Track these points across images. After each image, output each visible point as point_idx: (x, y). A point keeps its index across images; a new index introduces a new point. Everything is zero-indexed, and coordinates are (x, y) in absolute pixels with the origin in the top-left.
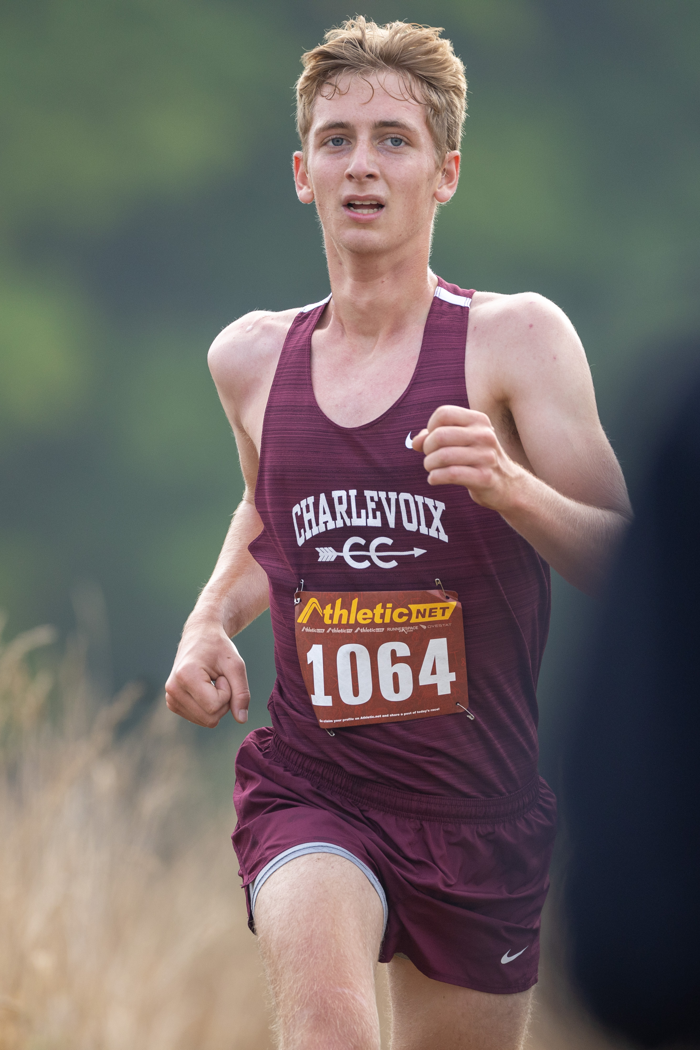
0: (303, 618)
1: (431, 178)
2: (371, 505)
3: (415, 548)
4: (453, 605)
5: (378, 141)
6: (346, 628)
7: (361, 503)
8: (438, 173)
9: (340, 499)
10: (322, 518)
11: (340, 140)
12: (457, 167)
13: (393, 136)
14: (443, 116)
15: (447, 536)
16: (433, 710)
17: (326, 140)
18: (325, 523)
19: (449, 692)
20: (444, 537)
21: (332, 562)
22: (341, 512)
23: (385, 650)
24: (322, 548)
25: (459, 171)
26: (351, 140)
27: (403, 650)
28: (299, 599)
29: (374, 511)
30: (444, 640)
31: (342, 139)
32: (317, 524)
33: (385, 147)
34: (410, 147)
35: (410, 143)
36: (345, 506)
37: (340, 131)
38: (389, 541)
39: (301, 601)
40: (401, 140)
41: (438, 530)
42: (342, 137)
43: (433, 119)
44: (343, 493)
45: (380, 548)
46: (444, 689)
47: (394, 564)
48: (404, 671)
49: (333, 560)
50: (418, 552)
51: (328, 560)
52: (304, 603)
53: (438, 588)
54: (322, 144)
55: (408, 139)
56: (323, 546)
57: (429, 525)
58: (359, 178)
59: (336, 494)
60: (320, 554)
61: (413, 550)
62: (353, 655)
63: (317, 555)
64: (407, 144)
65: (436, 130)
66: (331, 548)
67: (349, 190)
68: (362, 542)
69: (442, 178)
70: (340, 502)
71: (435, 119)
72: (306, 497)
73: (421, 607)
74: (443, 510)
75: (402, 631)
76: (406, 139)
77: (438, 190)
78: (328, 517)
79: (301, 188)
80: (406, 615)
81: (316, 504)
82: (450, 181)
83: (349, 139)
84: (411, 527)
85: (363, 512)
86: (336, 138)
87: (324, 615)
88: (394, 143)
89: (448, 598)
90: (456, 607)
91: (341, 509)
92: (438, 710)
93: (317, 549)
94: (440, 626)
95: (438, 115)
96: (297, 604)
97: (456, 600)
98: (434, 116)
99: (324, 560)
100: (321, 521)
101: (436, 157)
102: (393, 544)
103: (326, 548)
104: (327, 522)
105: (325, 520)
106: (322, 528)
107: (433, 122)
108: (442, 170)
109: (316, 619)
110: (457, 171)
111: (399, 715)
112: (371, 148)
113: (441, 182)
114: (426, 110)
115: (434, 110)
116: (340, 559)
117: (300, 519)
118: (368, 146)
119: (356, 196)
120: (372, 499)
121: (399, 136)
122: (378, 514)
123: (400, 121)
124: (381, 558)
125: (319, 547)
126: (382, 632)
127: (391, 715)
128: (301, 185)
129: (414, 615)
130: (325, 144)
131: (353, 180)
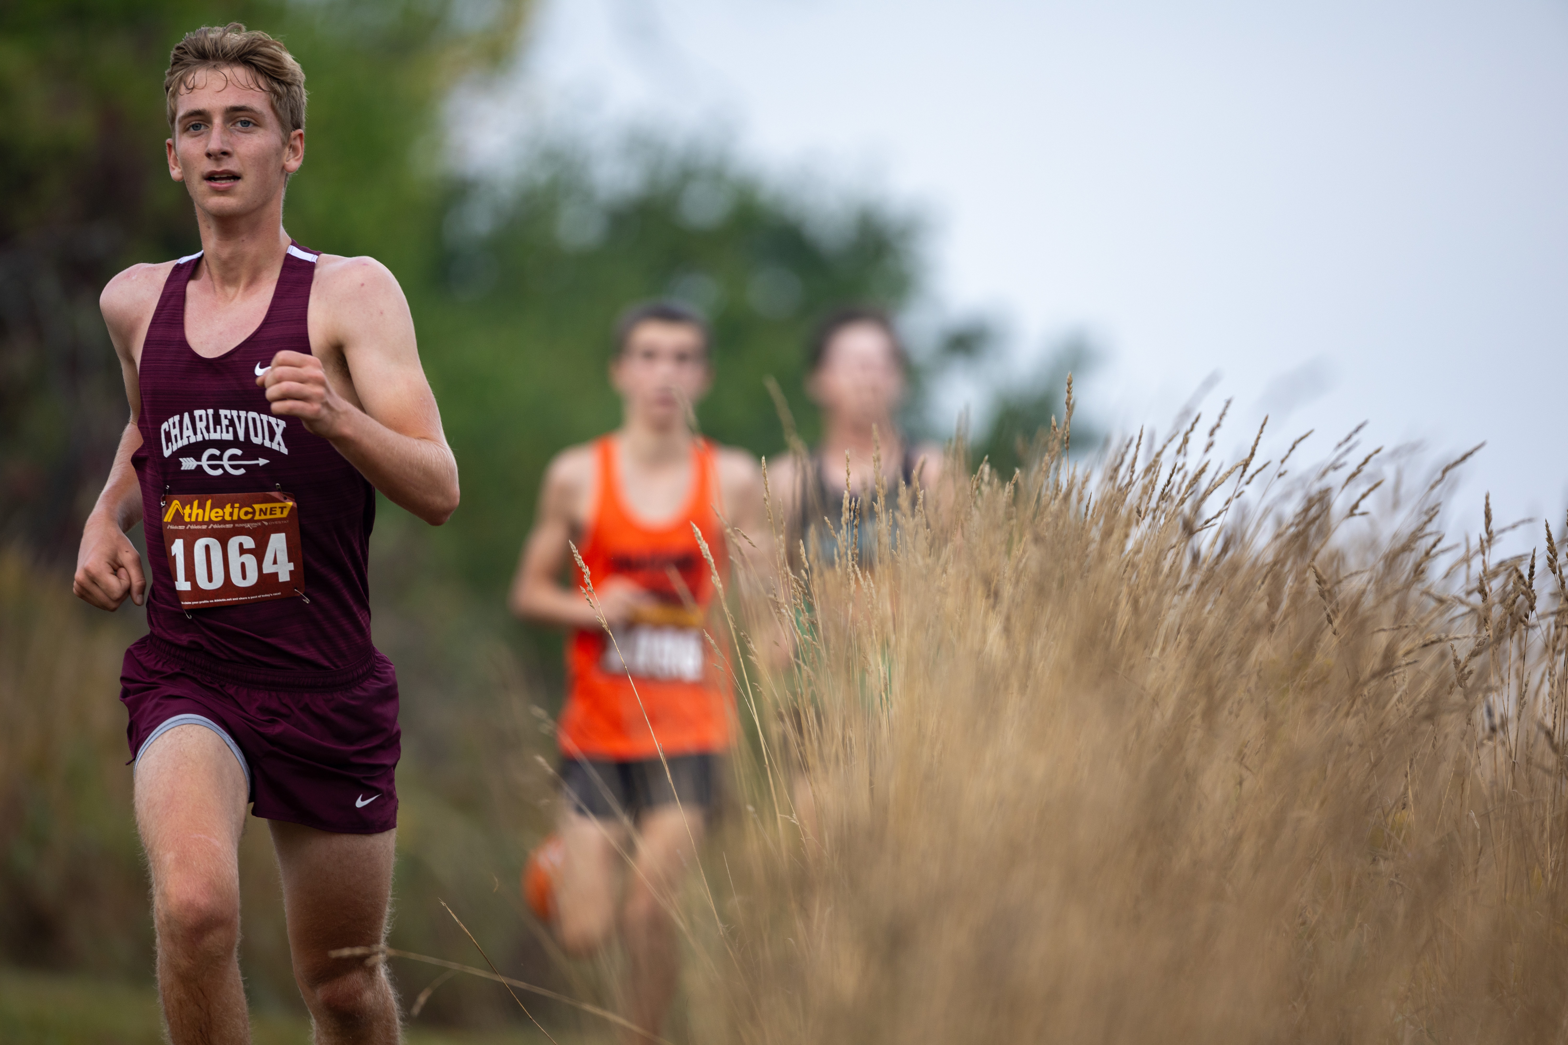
0: (168, 518)
1: (279, 153)
2: (225, 422)
3: (260, 459)
4: (289, 505)
5: (230, 124)
6: (201, 525)
7: (217, 421)
8: (285, 148)
9: (201, 417)
10: (186, 433)
11: (199, 125)
12: (301, 143)
13: (243, 119)
14: (285, 100)
15: (286, 450)
16: (275, 594)
17: (188, 126)
18: (188, 437)
19: (288, 579)
20: (285, 451)
21: (193, 470)
22: (201, 429)
23: (234, 543)
24: (184, 459)
25: (303, 147)
26: (209, 125)
27: (249, 543)
28: (164, 502)
29: (227, 427)
30: (283, 535)
31: (200, 124)
32: (182, 438)
33: (237, 128)
34: (259, 128)
35: (258, 124)
36: (204, 423)
37: (198, 118)
38: (238, 452)
39: (166, 503)
40: (249, 122)
41: (279, 444)
42: (201, 122)
43: (277, 103)
44: (202, 412)
45: (232, 458)
46: (284, 577)
47: (242, 471)
48: (250, 561)
49: (193, 468)
50: (262, 462)
51: (189, 469)
52: (169, 505)
53: (279, 490)
54: (186, 130)
55: (256, 121)
56: (186, 457)
57: (272, 439)
58: (215, 155)
59: (197, 413)
60: (183, 464)
61: (258, 460)
62: (207, 547)
63: (180, 464)
64: (255, 125)
65: (281, 112)
66: (192, 459)
67: (209, 166)
68: (217, 452)
69: (289, 153)
70: (201, 420)
71: (279, 103)
72: (173, 415)
73: (263, 506)
74: (284, 427)
75: (248, 527)
76: (253, 121)
77: (287, 163)
78: (190, 432)
79: (174, 169)
80: (250, 513)
81: (181, 422)
82: (296, 155)
83: (207, 124)
84: (257, 441)
85: (218, 427)
86: (196, 124)
87: (184, 514)
88: (243, 125)
89: (285, 499)
90: (292, 507)
91: (201, 425)
92: (280, 595)
93: (181, 459)
94: (280, 522)
95: (281, 99)
96: (163, 506)
97: (292, 501)
98: (277, 100)
99: (186, 469)
100: (185, 436)
101: (281, 134)
102: (242, 454)
103: (188, 459)
104: (190, 436)
105: (188, 435)
106: (185, 442)
107: (277, 106)
108: (289, 145)
109: (178, 518)
110: (302, 146)
111: (246, 598)
112: (224, 130)
113: (289, 156)
114: (271, 96)
115: (277, 95)
116: (200, 467)
117: (168, 434)
118: (222, 128)
119: (215, 171)
120: (226, 417)
121: (247, 119)
122: (231, 429)
123: (248, 106)
124: (232, 466)
125: (182, 458)
126: (231, 528)
127: (240, 599)
128: (174, 166)
129: (257, 513)
130: (188, 129)
131: (211, 158)
